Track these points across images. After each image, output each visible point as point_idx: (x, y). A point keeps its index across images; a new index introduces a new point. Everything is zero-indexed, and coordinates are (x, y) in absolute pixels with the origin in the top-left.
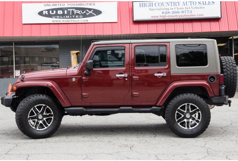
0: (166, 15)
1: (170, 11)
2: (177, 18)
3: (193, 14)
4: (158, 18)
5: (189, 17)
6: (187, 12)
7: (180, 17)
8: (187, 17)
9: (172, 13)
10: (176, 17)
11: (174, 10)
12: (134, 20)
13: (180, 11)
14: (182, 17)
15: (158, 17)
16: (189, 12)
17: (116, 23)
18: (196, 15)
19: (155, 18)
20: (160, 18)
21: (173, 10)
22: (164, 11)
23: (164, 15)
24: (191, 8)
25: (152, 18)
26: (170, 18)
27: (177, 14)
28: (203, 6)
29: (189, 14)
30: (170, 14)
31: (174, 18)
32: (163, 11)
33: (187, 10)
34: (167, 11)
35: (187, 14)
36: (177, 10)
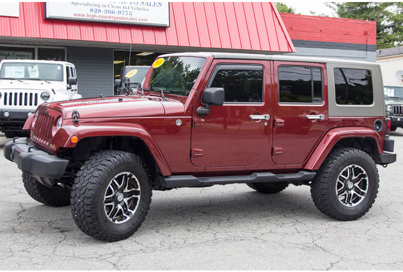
0: (96, 14)
1: (102, 9)
2: (112, 20)
3: (133, 16)
4: (83, 17)
5: (128, 21)
6: (125, 13)
7: (116, 20)
8: (126, 21)
9: (104, 12)
10: (110, 19)
11: (108, 9)
12: (48, 16)
13: (116, 10)
14: (118, 20)
15: (83, 15)
16: (129, 13)
17: (17, 19)
18: (138, 19)
19: (79, 17)
20: (87, 18)
21: (105, 8)
22: (94, 8)
23: (93, 13)
24: (130, 7)
25: (75, 17)
26: (101, 19)
27: (112, 15)
28: (147, 7)
29: (129, 16)
30: (102, 14)
31: (106, 19)
32: (91, 7)
33: (125, 10)
34: (98, 8)
35: (125, 16)
36: (112, 9)
